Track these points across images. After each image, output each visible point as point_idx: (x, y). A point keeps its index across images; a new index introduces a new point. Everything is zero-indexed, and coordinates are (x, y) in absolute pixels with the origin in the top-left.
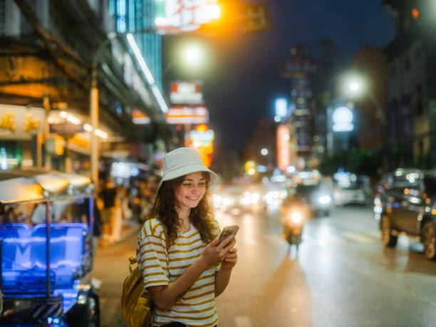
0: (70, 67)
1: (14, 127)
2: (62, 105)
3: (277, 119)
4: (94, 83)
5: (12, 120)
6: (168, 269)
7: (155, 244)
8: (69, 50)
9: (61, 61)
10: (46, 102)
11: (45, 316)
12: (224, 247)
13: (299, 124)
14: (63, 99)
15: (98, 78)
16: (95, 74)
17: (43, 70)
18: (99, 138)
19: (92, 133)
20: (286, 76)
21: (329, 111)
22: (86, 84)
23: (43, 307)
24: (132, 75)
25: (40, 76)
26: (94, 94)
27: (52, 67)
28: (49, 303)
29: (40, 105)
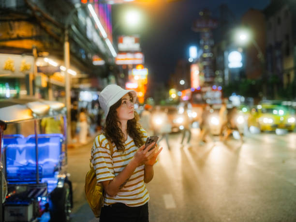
0: (50, 27)
1: (14, 68)
2: (45, 54)
3: (191, 60)
4: (66, 38)
5: (12, 64)
6: (113, 168)
7: (102, 152)
8: (49, 16)
9: (44, 24)
10: (35, 52)
11: (36, 196)
12: (149, 151)
13: (205, 63)
14: (46, 50)
15: (69, 35)
16: (67, 32)
17: (32, 30)
18: (70, 75)
19: (66, 72)
20: (196, 30)
21: (226, 54)
22: (61, 39)
23: (34, 191)
24: (92, 33)
25: (30, 34)
26: (67, 46)
27: (38, 28)
28: (38, 188)
29: (31, 54)
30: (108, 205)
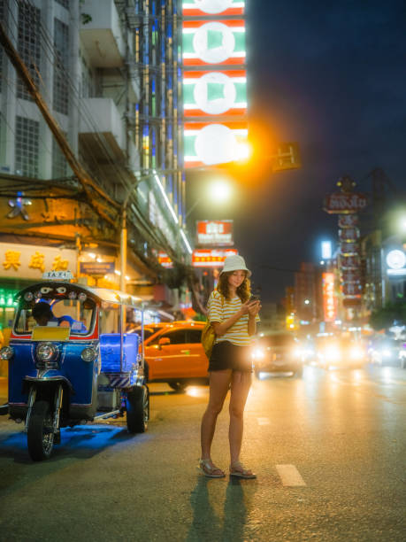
0: (102, 206)
1: (43, 267)
4: (124, 224)
5: (42, 260)
9: (95, 203)
11: (119, 385)
14: (94, 239)
15: (127, 218)
16: (125, 214)
17: (75, 210)
18: (125, 281)
20: (330, 212)
22: (116, 225)
23: (118, 380)
25: (73, 218)
26: (124, 233)
28: (121, 377)
29: (73, 246)
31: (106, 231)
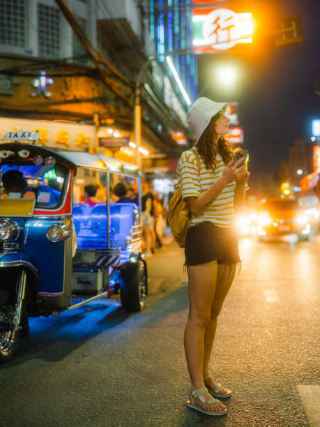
0: (116, 85)
1: (68, 142)
2: (110, 121)
3: (313, 139)
4: (138, 101)
5: (66, 137)
6: (200, 186)
7: (190, 168)
8: (115, 70)
9: (109, 80)
10: (96, 118)
11: (106, 264)
12: (238, 167)
14: (111, 116)
15: (140, 96)
16: (138, 92)
17: (93, 89)
18: (142, 154)
19: (136, 150)
22: (131, 103)
23: (105, 257)
24: (171, 98)
25: (90, 96)
26: (138, 110)
27: (102, 86)
28: (110, 255)
29: (91, 122)
30: (194, 225)
31: (122, 109)
